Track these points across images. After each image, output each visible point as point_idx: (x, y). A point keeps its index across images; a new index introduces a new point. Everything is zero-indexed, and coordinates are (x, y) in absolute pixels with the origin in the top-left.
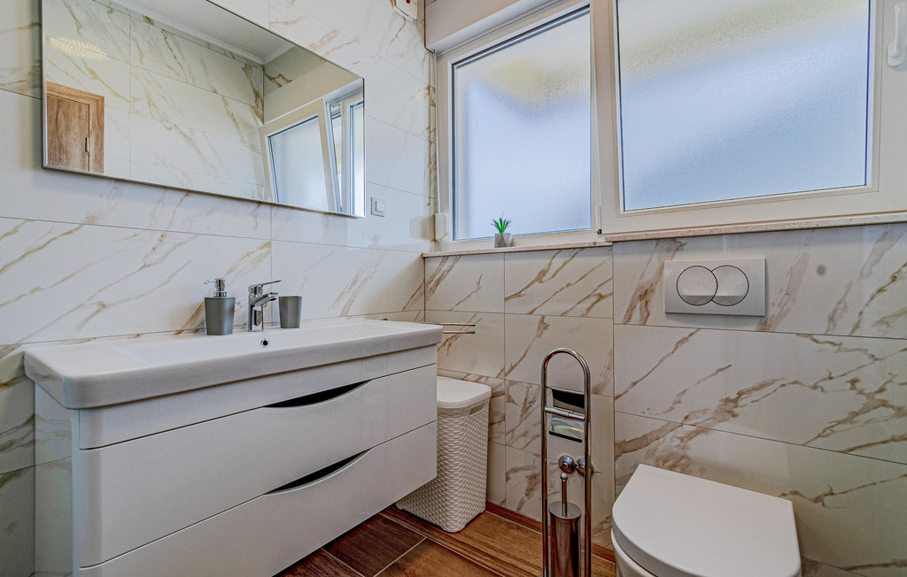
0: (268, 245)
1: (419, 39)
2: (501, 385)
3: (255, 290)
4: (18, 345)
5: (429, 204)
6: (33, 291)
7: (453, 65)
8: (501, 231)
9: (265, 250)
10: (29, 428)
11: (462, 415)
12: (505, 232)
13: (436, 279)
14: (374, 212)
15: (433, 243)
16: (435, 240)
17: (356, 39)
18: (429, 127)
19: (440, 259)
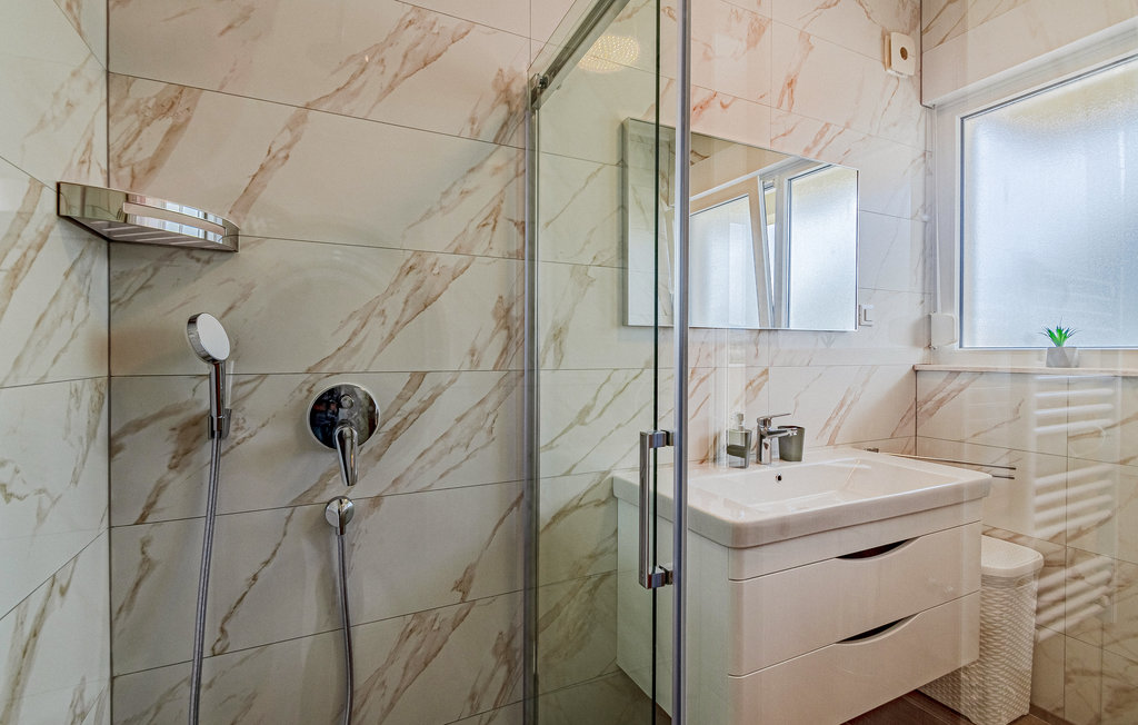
0: (766, 372)
1: (915, 97)
2: (1057, 552)
3: (766, 422)
4: (609, 472)
5: (922, 302)
6: (617, 428)
7: (962, 119)
8: (1059, 344)
9: (764, 377)
10: (613, 539)
11: (1008, 586)
12: (1065, 344)
13: (937, 398)
14: (863, 322)
15: (927, 351)
16: (929, 346)
17: (848, 126)
18: (924, 204)
19: (945, 375)
